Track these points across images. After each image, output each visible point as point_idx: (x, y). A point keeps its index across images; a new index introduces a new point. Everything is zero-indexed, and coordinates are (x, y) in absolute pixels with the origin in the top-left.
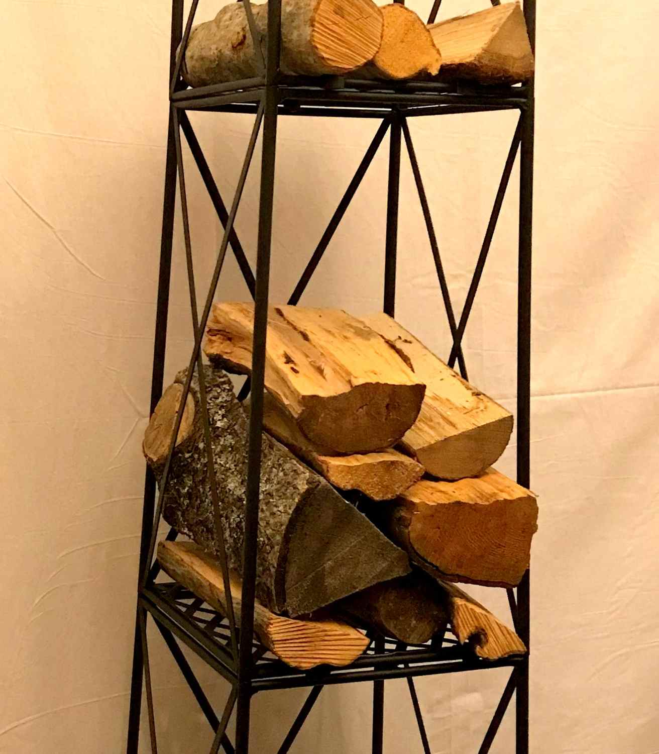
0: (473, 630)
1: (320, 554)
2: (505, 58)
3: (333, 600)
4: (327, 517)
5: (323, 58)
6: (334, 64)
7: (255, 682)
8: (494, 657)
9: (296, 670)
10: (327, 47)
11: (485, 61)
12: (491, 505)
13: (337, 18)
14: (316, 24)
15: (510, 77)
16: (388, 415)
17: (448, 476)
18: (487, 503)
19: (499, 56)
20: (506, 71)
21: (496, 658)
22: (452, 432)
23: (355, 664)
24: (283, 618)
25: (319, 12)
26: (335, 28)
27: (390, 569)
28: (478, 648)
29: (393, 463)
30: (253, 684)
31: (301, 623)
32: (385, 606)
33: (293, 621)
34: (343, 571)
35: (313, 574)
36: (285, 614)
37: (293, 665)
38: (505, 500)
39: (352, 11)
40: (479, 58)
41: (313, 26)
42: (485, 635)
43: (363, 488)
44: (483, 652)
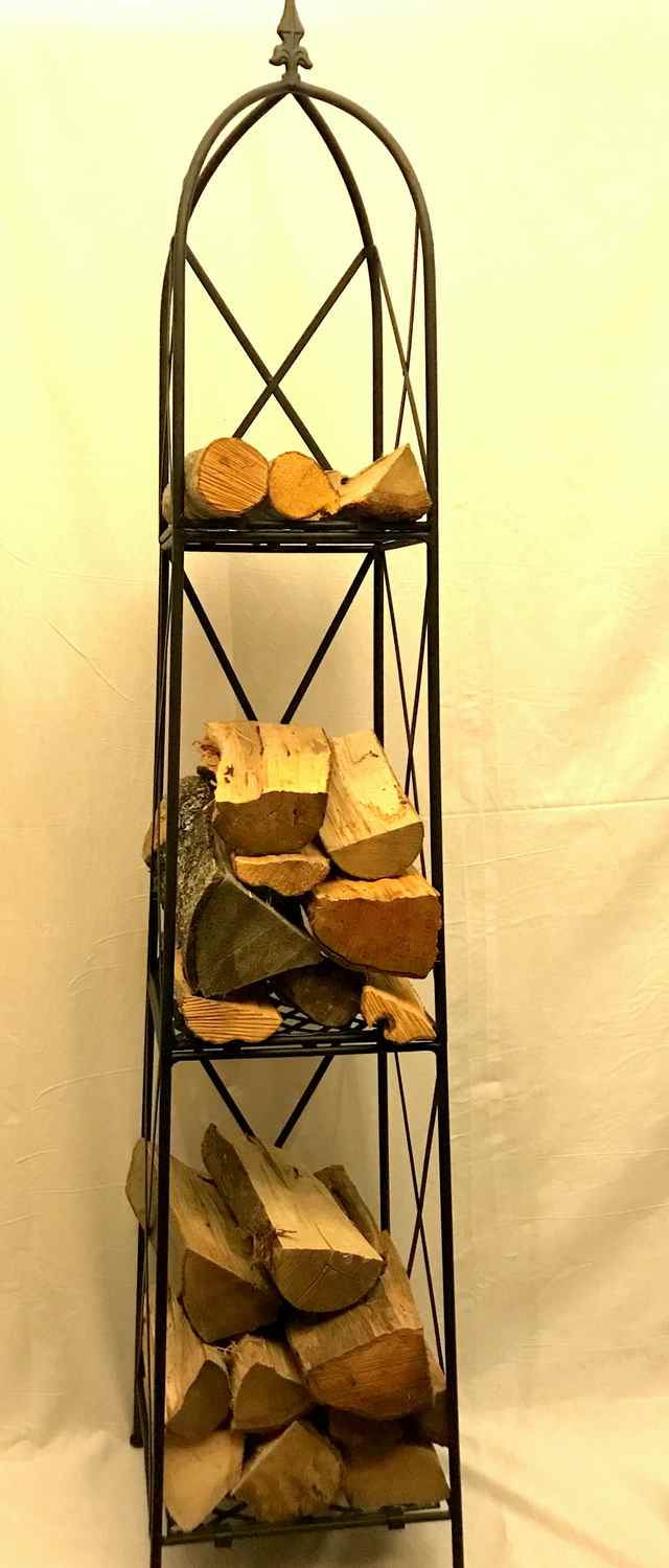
0: (380, 1015)
1: (228, 942)
2: (398, 496)
3: (245, 983)
4: (232, 911)
5: (212, 504)
6: (221, 508)
7: (175, 1053)
8: (401, 1041)
9: (210, 1044)
10: (214, 494)
11: (376, 500)
12: (392, 902)
13: (224, 468)
14: (202, 474)
15: (405, 513)
16: (296, 818)
17: (366, 876)
18: (388, 901)
19: (390, 496)
20: (399, 508)
21: (404, 1041)
22: (365, 836)
23: (270, 1040)
24: (196, 998)
25: (205, 463)
26: (221, 476)
27: (300, 957)
28: (386, 1032)
29: (298, 862)
30: (175, 1055)
31: (214, 1002)
32: (300, 989)
33: (204, 1000)
34: (253, 958)
35: (224, 959)
36: (199, 994)
37: (206, 1039)
38: (407, 899)
39: (238, 461)
40: (369, 498)
41: (199, 475)
42: (394, 1021)
43: (271, 884)
44: (390, 1036)
